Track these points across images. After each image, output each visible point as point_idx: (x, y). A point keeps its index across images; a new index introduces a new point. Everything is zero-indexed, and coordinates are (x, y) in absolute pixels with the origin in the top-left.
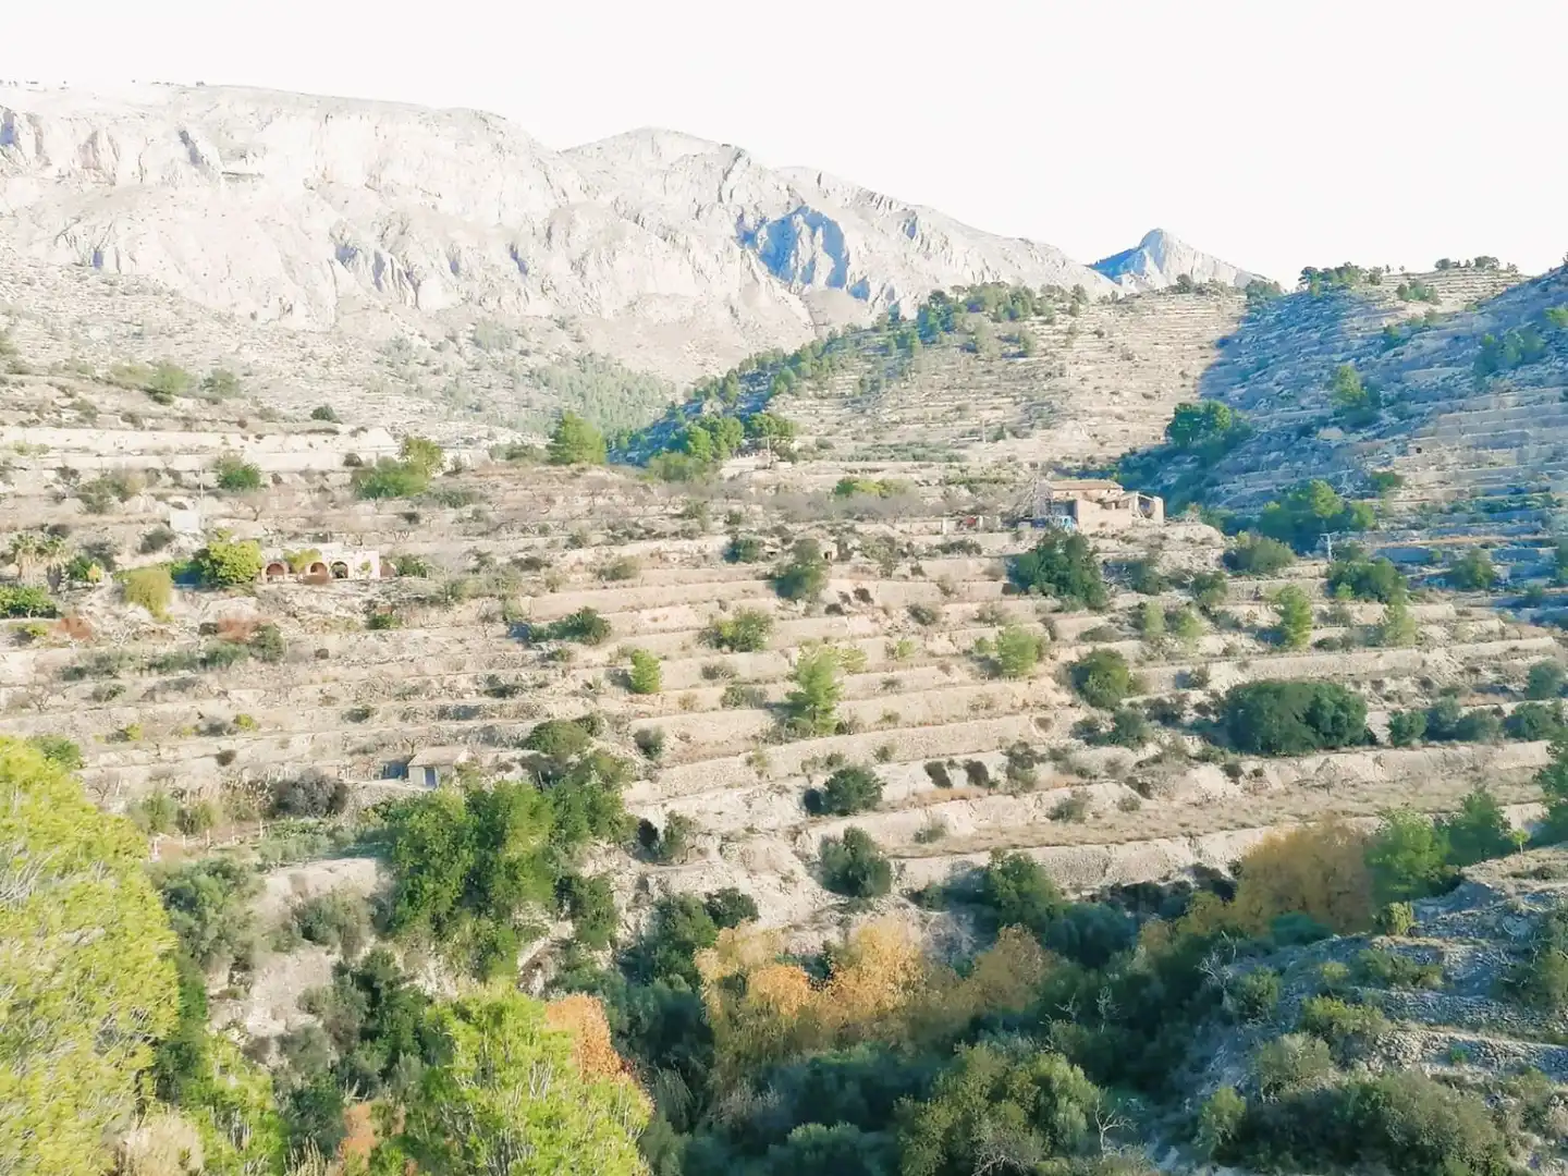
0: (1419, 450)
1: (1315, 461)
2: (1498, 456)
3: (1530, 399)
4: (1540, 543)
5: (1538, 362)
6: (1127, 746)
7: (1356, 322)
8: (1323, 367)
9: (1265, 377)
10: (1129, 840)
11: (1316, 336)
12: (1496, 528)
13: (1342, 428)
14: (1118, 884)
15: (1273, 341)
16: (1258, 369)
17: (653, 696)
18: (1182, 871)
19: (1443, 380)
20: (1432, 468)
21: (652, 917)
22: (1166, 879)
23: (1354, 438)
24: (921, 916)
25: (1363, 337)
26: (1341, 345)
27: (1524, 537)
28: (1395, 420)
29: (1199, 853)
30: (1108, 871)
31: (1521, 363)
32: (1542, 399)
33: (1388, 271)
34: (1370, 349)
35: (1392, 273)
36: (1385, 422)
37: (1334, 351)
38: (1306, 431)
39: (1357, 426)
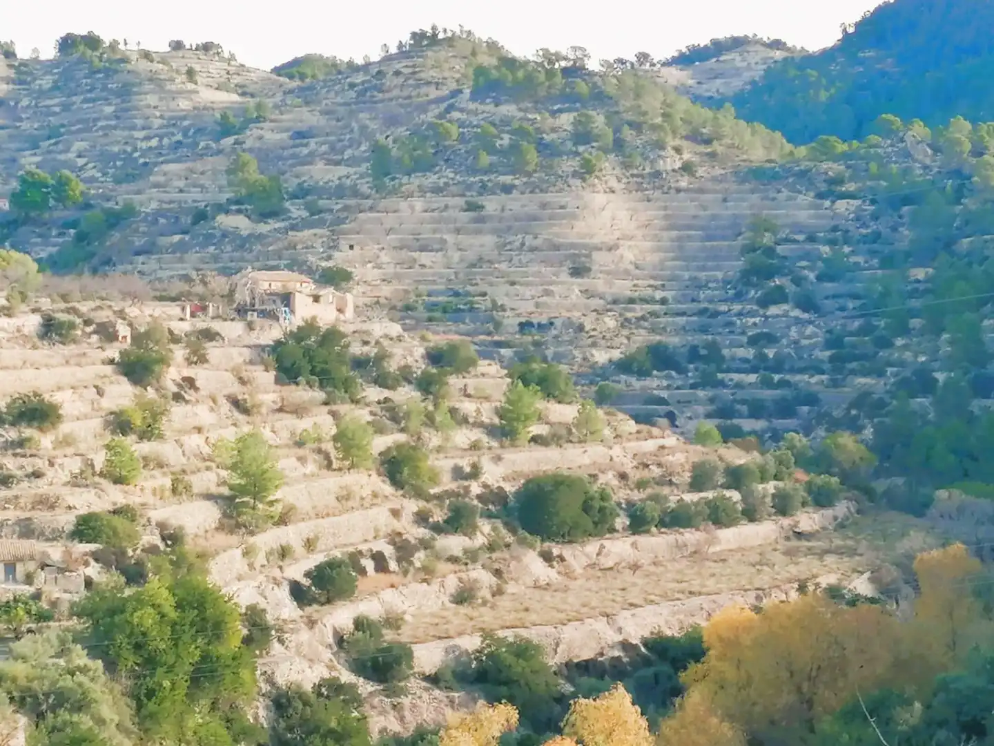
0: (351, 247)
1: (229, 248)
2: (425, 258)
3: (435, 206)
4: (499, 344)
5: (430, 171)
6: (465, 535)
7: (152, 99)
8: (126, 143)
9: (60, 147)
10: (569, 620)
11: (109, 110)
12: (453, 328)
13: (249, 217)
14: (571, 660)
15: (57, 109)
16: (49, 138)
17: (131, 487)
18: (612, 647)
19: (340, 179)
20: (369, 265)
21: (267, 708)
22: (602, 654)
23: (263, 228)
24: (447, 697)
25: (162, 117)
26: (139, 122)
27: (482, 337)
28: (305, 214)
29: (620, 630)
30: (559, 650)
31: (414, 171)
32: (446, 207)
33: (126, 44)
34: (172, 130)
35: (128, 47)
36: (294, 216)
37: (133, 128)
38: (201, 216)
39: (264, 216)
